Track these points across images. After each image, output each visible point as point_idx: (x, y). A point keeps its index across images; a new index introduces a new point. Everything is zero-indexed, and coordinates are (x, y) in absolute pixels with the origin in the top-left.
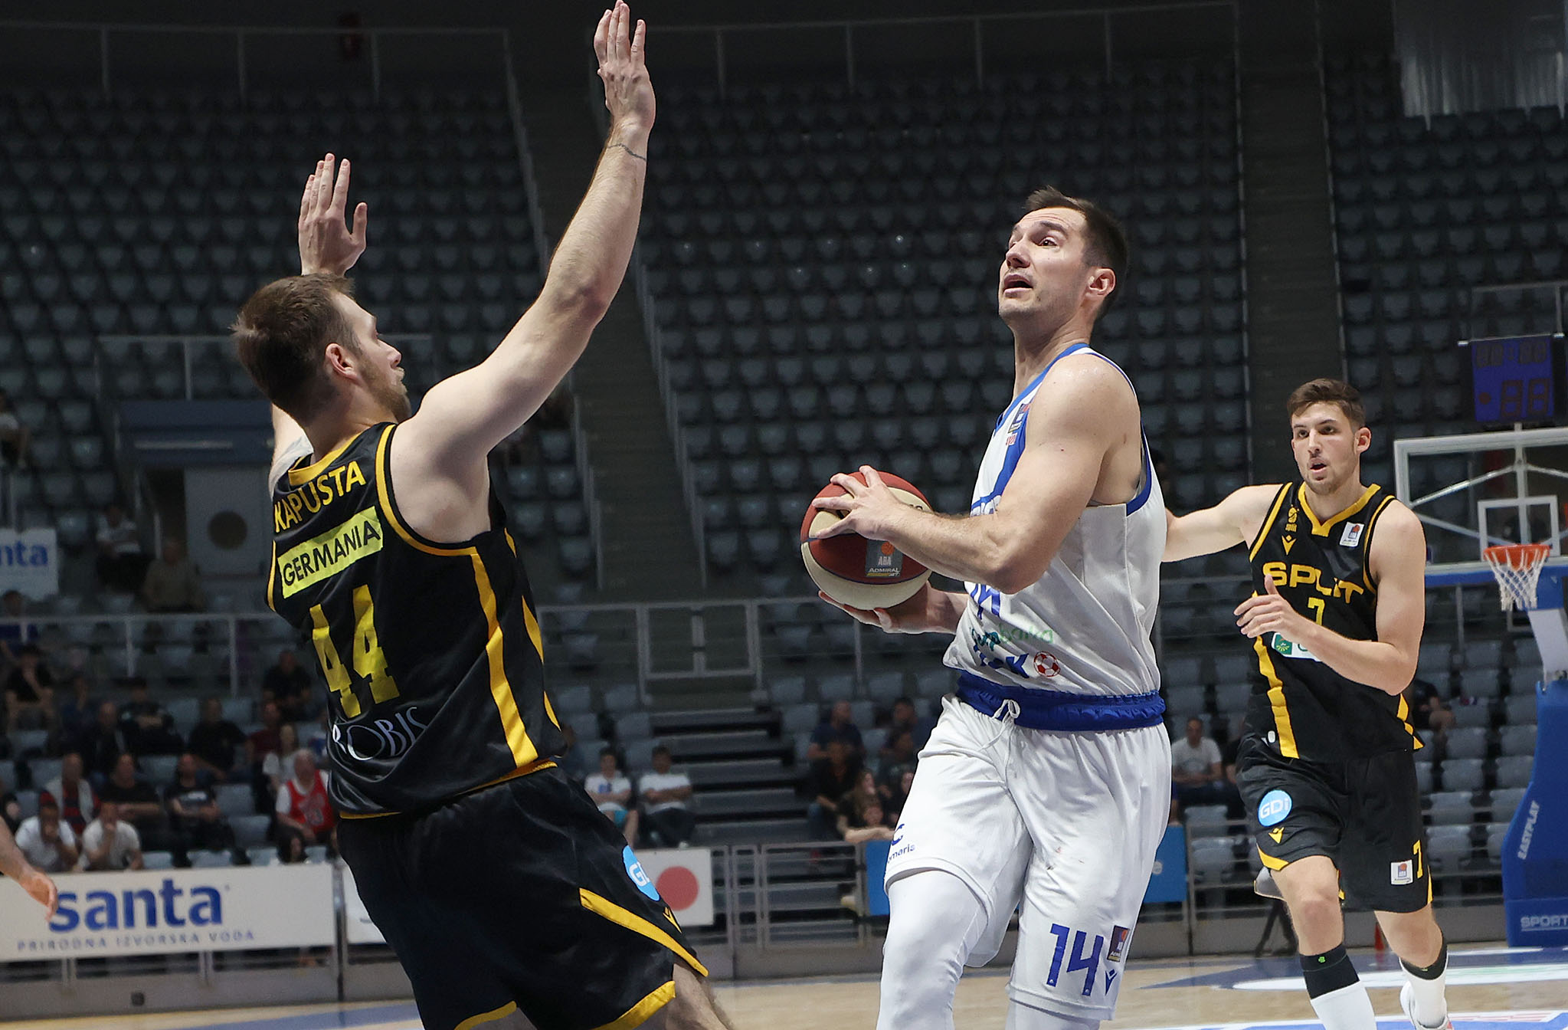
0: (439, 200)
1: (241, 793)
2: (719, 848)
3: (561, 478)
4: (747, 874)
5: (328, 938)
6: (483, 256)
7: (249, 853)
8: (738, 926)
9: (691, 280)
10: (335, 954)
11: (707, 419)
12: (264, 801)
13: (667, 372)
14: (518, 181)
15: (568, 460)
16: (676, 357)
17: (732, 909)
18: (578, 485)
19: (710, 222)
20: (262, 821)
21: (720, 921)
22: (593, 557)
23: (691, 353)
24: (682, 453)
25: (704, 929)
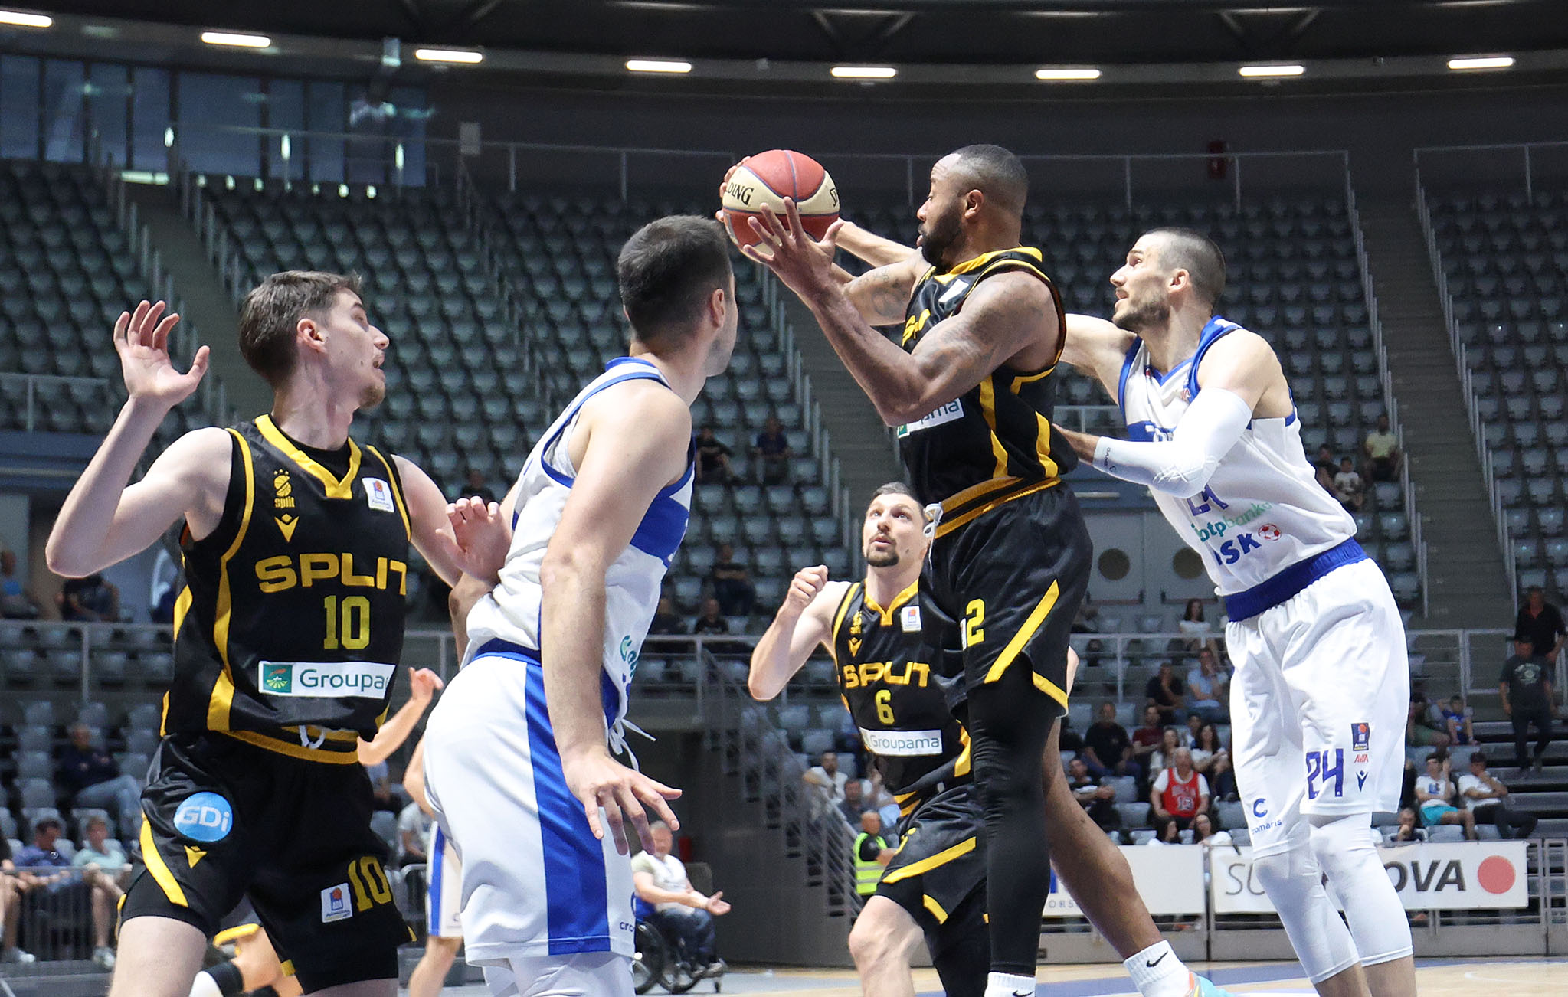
0: (1290, 292)
1: (1125, 785)
2: (1534, 841)
3: (1392, 522)
4: (1557, 865)
5: (1199, 908)
6: (1326, 338)
7: (1133, 834)
8: (1549, 910)
9: (1504, 356)
10: (1204, 920)
11: (1519, 473)
12: (1143, 792)
13: (1484, 434)
14: (1356, 276)
15: (1399, 508)
16: (1491, 421)
17: (1545, 894)
18: (1407, 528)
19: (1519, 307)
20: (1142, 808)
21: (1534, 905)
22: (1419, 590)
23: (1503, 417)
24: (1495, 503)
25: (1519, 911)
